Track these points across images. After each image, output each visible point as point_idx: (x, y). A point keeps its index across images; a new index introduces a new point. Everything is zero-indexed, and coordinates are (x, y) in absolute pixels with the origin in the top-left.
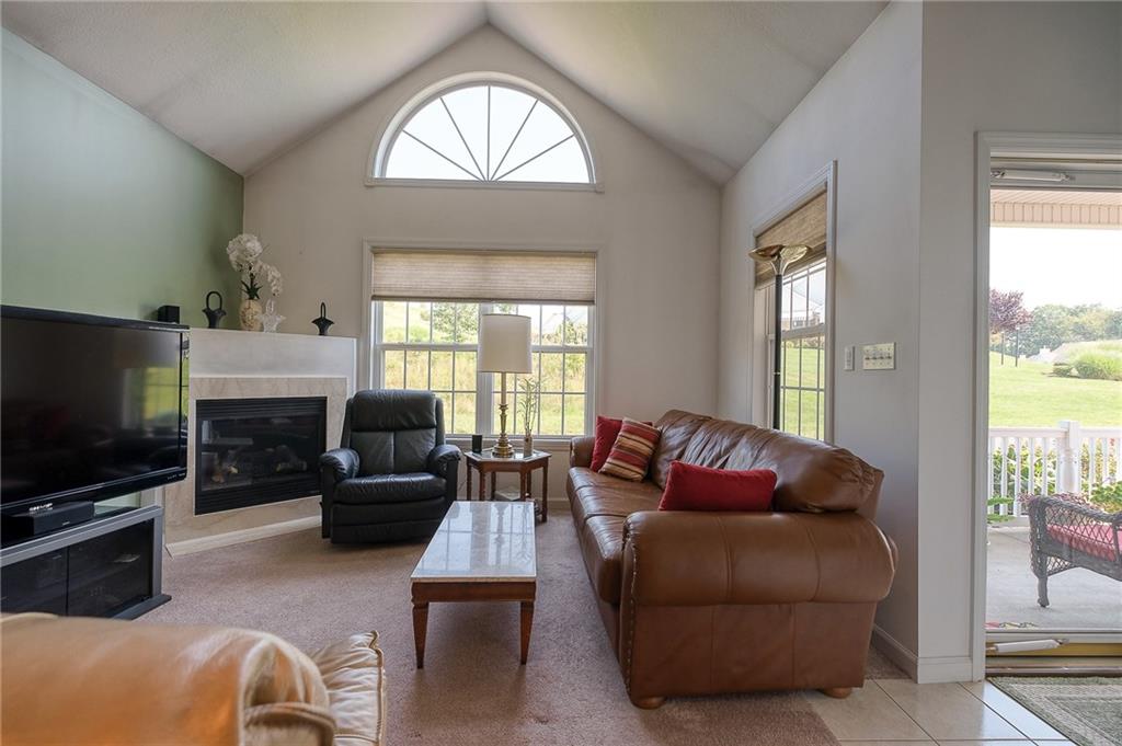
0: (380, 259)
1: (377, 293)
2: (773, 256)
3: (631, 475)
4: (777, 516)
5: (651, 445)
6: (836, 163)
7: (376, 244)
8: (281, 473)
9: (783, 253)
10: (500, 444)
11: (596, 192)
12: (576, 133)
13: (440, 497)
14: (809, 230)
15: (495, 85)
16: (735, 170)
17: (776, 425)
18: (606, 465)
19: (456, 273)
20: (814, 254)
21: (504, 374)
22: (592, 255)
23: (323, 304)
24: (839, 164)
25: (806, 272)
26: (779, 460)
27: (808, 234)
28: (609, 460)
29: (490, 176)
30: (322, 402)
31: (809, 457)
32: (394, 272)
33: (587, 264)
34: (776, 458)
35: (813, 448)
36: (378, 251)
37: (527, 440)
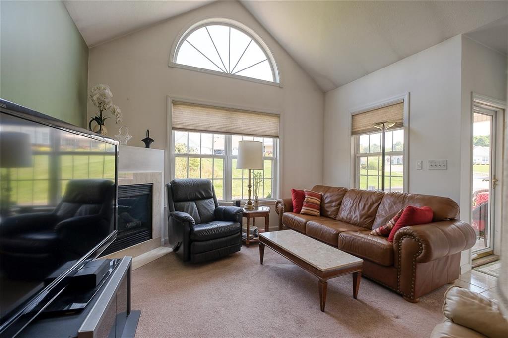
0: (176, 107)
1: (175, 126)
3: (316, 213)
5: (320, 200)
6: (410, 93)
7: (173, 99)
8: (131, 229)
10: (248, 204)
11: (279, 87)
12: (269, 58)
13: (238, 233)
15: (233, 27)
16: (337, 86)
18: (302, 210)
19: (217, 119)
20: (399, 125)
21: (250, 170)
22: (278, 116)
23: (148, 131)
24: (411, 94)
28: (303, 208)
29: (231, 71)
30: (151, 187)
32: (183, 115)
33: (275, 119)
36: (175, 103)
37: (257, 201)
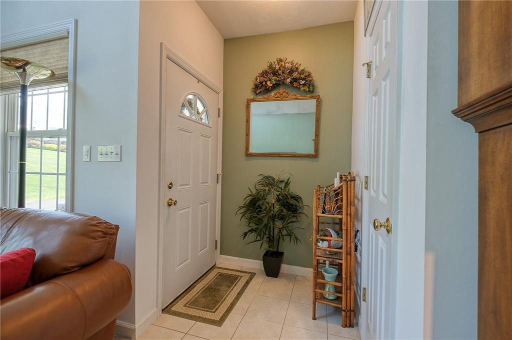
2: (18, 68)
4: (39, 289)
9: (29, 69)
14: (52, 61)
17: (21, 204)
24: (79, 21)
25: (46, 91)
26: (34, 235)
27: (50, 63)
31: (64, 228)
34: (31, 235)
35: (68, 220)
